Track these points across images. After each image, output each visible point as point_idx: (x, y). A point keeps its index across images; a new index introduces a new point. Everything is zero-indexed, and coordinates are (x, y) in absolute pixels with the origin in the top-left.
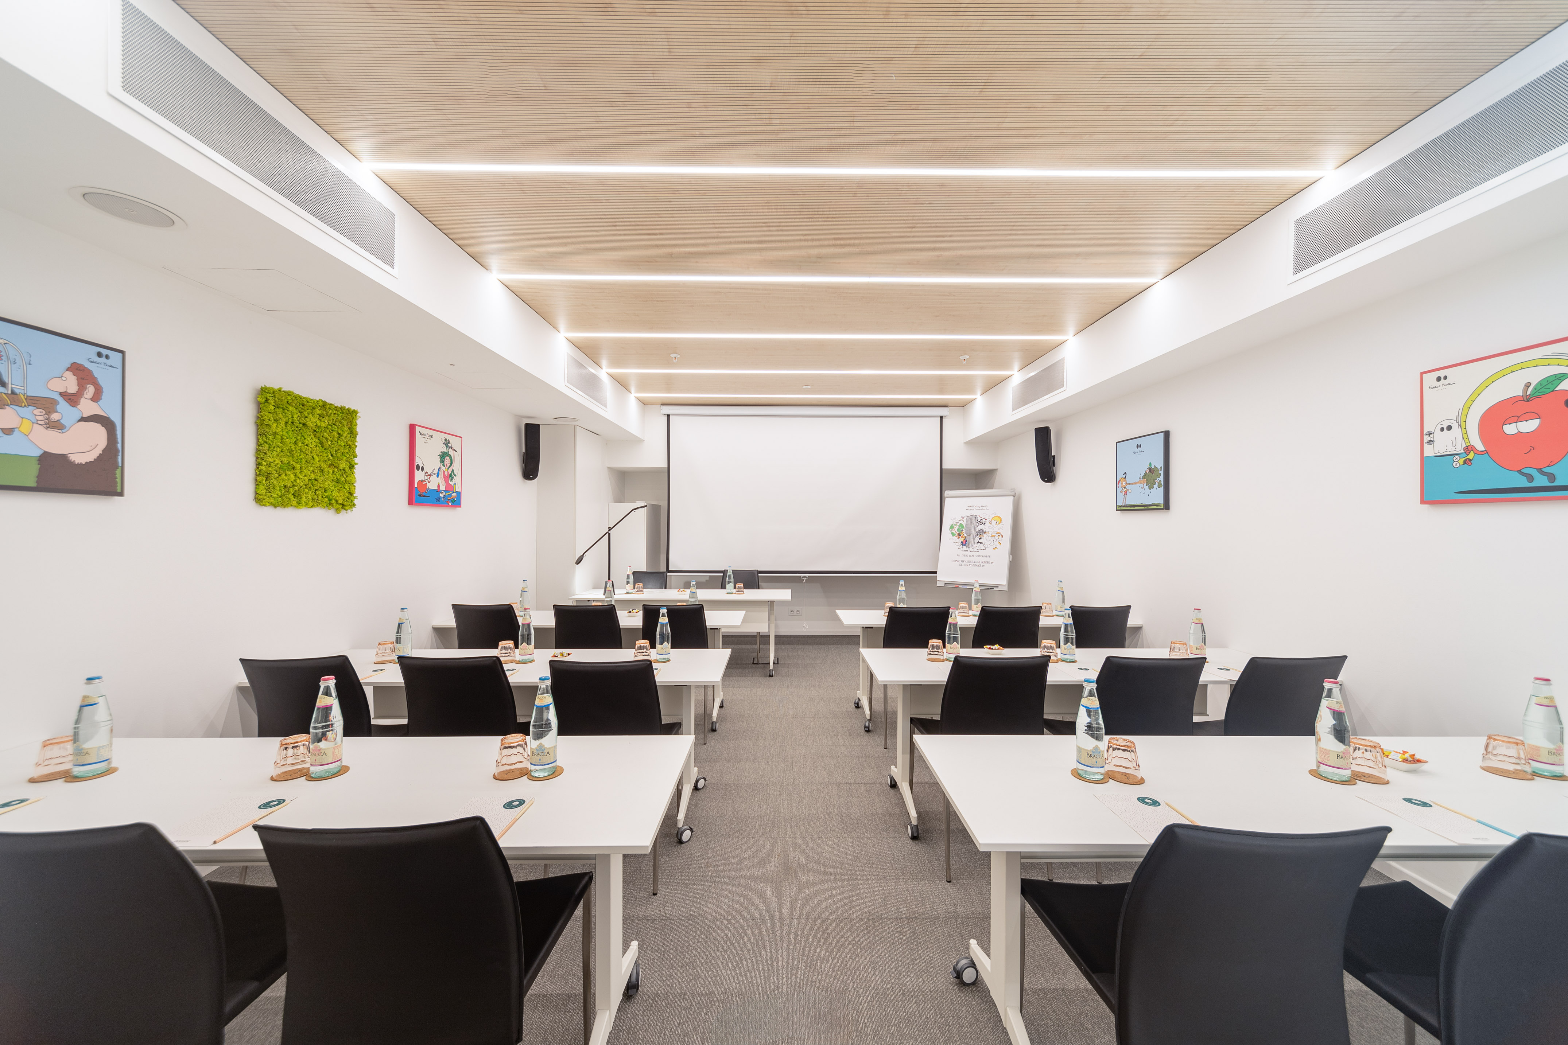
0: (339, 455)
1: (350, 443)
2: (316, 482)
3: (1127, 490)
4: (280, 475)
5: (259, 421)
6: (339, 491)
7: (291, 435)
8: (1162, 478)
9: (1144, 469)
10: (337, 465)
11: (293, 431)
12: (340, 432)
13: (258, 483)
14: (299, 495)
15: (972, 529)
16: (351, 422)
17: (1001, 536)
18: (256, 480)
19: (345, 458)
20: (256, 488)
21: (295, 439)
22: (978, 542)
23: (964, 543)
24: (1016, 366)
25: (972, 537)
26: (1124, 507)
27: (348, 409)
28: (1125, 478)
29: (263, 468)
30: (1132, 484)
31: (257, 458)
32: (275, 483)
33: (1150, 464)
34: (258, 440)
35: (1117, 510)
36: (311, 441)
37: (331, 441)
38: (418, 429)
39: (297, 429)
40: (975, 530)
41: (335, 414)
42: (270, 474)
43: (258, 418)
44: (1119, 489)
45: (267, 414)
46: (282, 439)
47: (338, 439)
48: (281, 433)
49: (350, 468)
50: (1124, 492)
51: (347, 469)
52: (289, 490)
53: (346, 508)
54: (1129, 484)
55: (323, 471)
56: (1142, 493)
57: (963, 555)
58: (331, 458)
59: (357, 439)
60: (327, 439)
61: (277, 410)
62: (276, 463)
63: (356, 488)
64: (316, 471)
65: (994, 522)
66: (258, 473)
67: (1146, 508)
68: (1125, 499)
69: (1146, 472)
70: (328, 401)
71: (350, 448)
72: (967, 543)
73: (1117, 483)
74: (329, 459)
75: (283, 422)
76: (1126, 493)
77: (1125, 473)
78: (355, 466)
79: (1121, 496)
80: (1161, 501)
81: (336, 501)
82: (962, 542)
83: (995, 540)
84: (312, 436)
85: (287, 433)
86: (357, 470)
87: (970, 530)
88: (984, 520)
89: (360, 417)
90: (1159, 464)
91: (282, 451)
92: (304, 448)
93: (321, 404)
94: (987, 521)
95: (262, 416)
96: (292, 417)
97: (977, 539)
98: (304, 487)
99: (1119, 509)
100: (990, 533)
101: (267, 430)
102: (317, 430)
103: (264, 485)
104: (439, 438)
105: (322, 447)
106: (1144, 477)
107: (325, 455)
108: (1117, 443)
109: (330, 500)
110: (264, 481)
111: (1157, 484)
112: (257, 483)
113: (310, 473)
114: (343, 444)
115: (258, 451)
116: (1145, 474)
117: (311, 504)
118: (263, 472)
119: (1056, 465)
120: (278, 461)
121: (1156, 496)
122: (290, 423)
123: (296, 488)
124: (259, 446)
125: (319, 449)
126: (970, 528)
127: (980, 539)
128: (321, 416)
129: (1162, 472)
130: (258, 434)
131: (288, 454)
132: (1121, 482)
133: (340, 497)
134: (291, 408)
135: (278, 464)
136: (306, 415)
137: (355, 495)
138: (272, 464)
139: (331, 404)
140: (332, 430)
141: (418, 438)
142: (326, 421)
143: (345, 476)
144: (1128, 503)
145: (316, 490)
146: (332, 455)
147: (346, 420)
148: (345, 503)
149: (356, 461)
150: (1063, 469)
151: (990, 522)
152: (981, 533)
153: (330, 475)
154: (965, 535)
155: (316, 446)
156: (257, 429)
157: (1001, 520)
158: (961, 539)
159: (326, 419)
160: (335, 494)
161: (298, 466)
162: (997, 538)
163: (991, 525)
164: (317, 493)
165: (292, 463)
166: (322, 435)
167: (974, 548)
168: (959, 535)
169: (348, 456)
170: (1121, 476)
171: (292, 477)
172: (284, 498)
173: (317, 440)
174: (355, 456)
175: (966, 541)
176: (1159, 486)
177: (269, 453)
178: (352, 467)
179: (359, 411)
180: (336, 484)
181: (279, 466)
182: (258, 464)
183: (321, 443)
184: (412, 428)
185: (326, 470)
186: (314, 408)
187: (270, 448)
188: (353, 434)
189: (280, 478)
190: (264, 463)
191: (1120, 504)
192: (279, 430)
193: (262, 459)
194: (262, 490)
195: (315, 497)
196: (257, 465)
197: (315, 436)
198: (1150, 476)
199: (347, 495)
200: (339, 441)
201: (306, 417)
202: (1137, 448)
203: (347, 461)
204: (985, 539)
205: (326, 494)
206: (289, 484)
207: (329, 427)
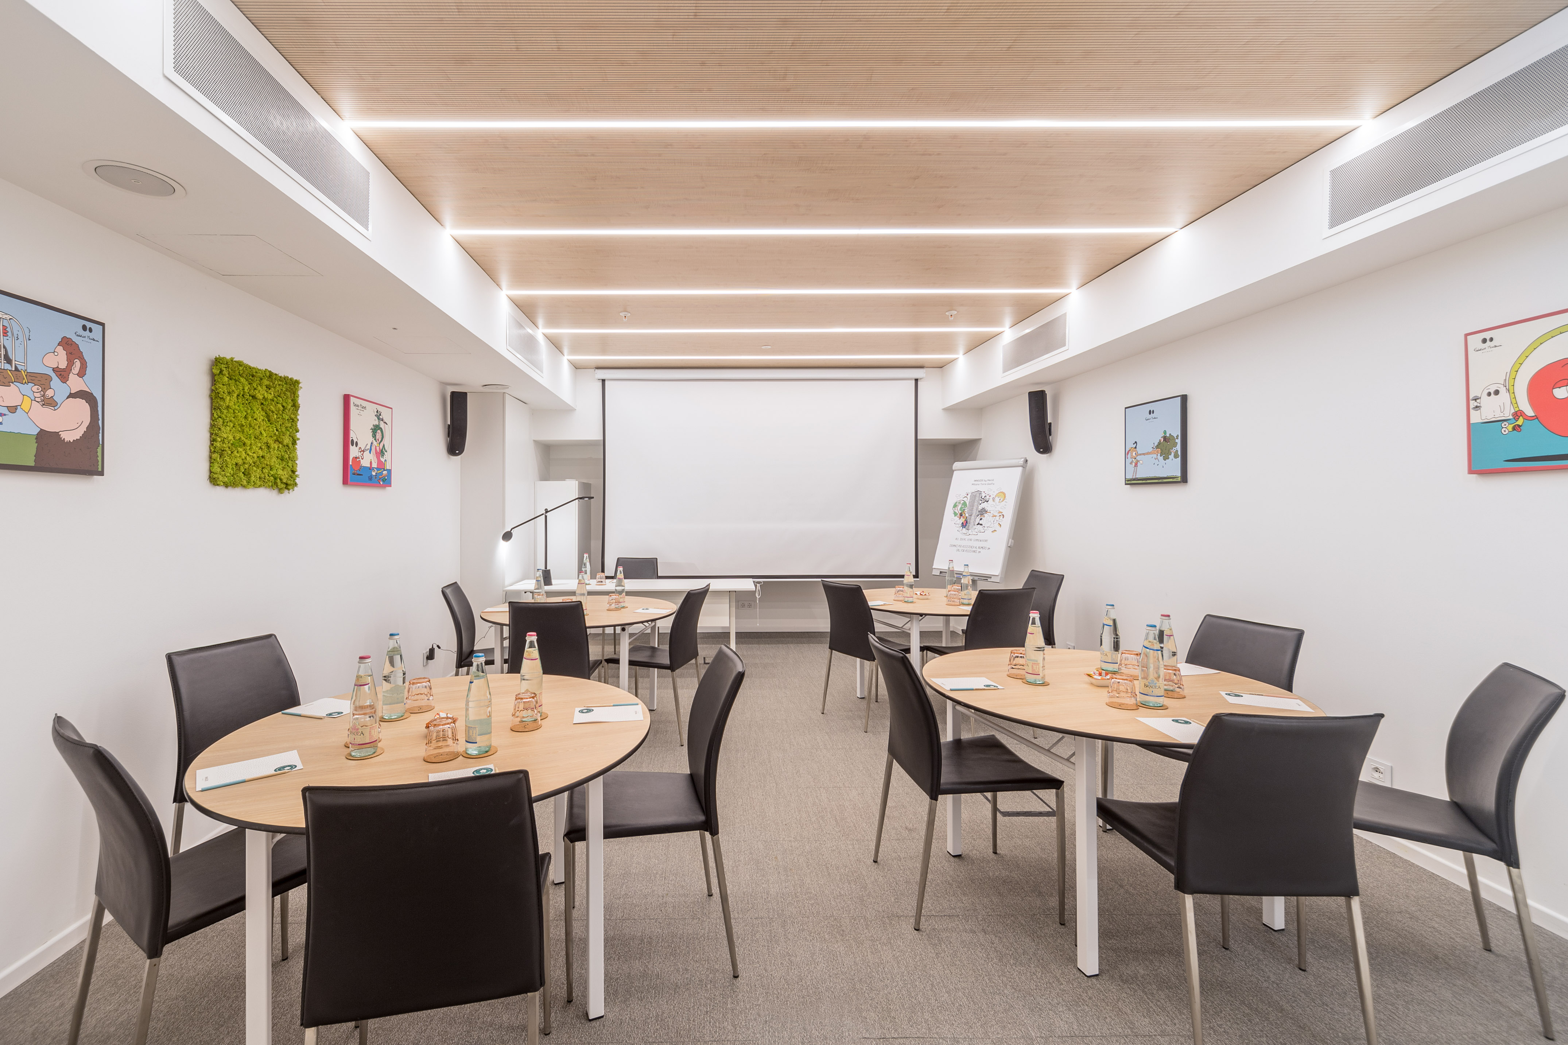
0: (284, 430)
1: (293, 416)
2: (263, 459)
3: (1138, 461)
4: (232, 453)
5: (213, 394)
6: (283, 469)
7: (242, 409)
8: (1179, 447)
9: (1158, 438)
10: (281, 440)
11: (243, 404)
12: (284, 404)
13: (213, 461)
14: (249, 474)
15: (975, 508)
16: (294, 393)
17: (1002, 516)
18: (211, 458)
19: (288, 433)
20: (210, 466)
21: (246, 414)
22: (978, 524)
23: (964, 524)
24: (1008, 321)
25: (973, 517)
26: (1134, 480)
27: (291, 379)
28: (1136, 448)
29: (218, 444)
30: (1144, 454)
31: (211, 434)
32: (228, 460)
33: (1165, 432)
34: (212, 414)
35: (1126, 484)
36: (260, 415)
37: (277, 415)
38: (352, 400)
39: (247, 402)
40: (977, 509)
41: (279, 385)
42: (223, 451)
43: (212, 391)
44: (1129, 461)
45: (221, 386)
46: (234, 413)
47: (282, 413)
48: (234, 407)
49: (293, 444)
50: (1134, 464)
51: (290, 445)
52: (239, 468)
53: (289, 487)
54: (1140, 454)
55: (269, 447)
56: (1156, 464)
57: (961, 539)
58: (277, 433)
59: (299, 412)
60: (273, 412)
61: (230, 382)
62: (229, 439)
63: (298, 466)
64: (263, 447)
65: (997, 499)
66: (213, 450)
67: (1160, 481)
68: (1135, 472)
69: (1160, 441)
70: (274, 371)
71: (293, 421)
72: (967, 525)
73: (1126, 454)
74: (275, 434)
75: (235, 395)
76: (1136, 465)
77: (1136, 442)
78: (297, 442)
79: (1131, 468)
80: (1178, 473)
81: (281, 479)
82: (962, 523)
83: (995, 521)
84: (260, 409)
85: (239, 406)
86: (299, 446)
87: (973, 509)
88: (988, 497)
89: (301, 388)
90: (1176, 432)
91: (234, 426)
92: (254, 423)
93: (268, 374)
94: (991, 498)
95: (217, 389)
96: (243, 389)
97: (978, 520)
98: (253, 464)
99: (1129, 482)
100: (992, 512)
101: (222, 403)
102: (264, 403)
103: (218, 463)
104: (371, 409)
105: (269, 421)
106: (1157, 447)
107: (271, 430)
108: (1126, 408)
109: (275, 479)
110: (218, 459)
111: (1173, 454)
112: (211, 461)
113: (257, 450)
114: (287, 417)
115: (212, 426)
116: (1159, 443)
117: (258, 483)
118: (217, 449)
119: (1052, 434)
120: (231, 437)
121: (1172, 468)
122: (241, 395)
123: (247, 466)
124: (213, 421)
125: (265, 424)
126: (973, 506)
127: (981, 519)
128: (268, 387)
129: (1179, 441)
130: (212, 407)
131: (240, 429)
132: (1131, 452)
133: (284, 475)
134: (242, 380)
135: (230, 440)
136: (255, 386)
137: (297, 473)
138: (226, 441)
139: (276, 375)
140: (277, 403)
141: (353, 410)
142: (272, 393)
143: (289, 453)
144: (1139, 476)
145: (263, 468)
146: (277, 430)
147: (290, 391)
148: (289, 482)
149: (298, 437)
150: (1061, 438)
151: (994, 499)
152: (983, 512)
153: (275, 451)
154: (967, 515)
155: (263, 420)
156: (212, 403)
157: (1005, 497)
158: (962, 520)
159: (272, 391)
160: (280, 472)
161: (248, 442)
162: (997, 518)
163: (994, 503)
164: (264, 471)
165: (243, 439)
166: (269, 408)
167: (974, 529)
168: (961, 515)
169: (291, 430)
170: (1130, 445)
171: (244, 455)
172: (235, 477)
173: (264, 414)
174: (297, 431)
175: (967, 523)
176: (1176, 456)
177: (223, 428)
178: (294, 443)
179: (300, 381)
180: (281, 462)
181: (231, 442)
182: (213, 441)
183: (268, 416)
184: (347, 398)
185: (272, 446)
186: (261, 379)
187: (224, 423)
188: (296, 406)
189: (233, 455)
190: (219, 439)
191: (1129, 476)
192: (232, 404)
193: (216, 435)
194: (216, 468)
195: (263, 476)
196: (211, 441)
197: (263, 410)
198: (1164, 446)
199: (290, 473)
200: (284, 415)
201: (255, 389)
202: (1150, 413)
203: (290, 436)
204: (987, 519)
205: (272, 473)
206: (240, 462)
207: (275, 399)
